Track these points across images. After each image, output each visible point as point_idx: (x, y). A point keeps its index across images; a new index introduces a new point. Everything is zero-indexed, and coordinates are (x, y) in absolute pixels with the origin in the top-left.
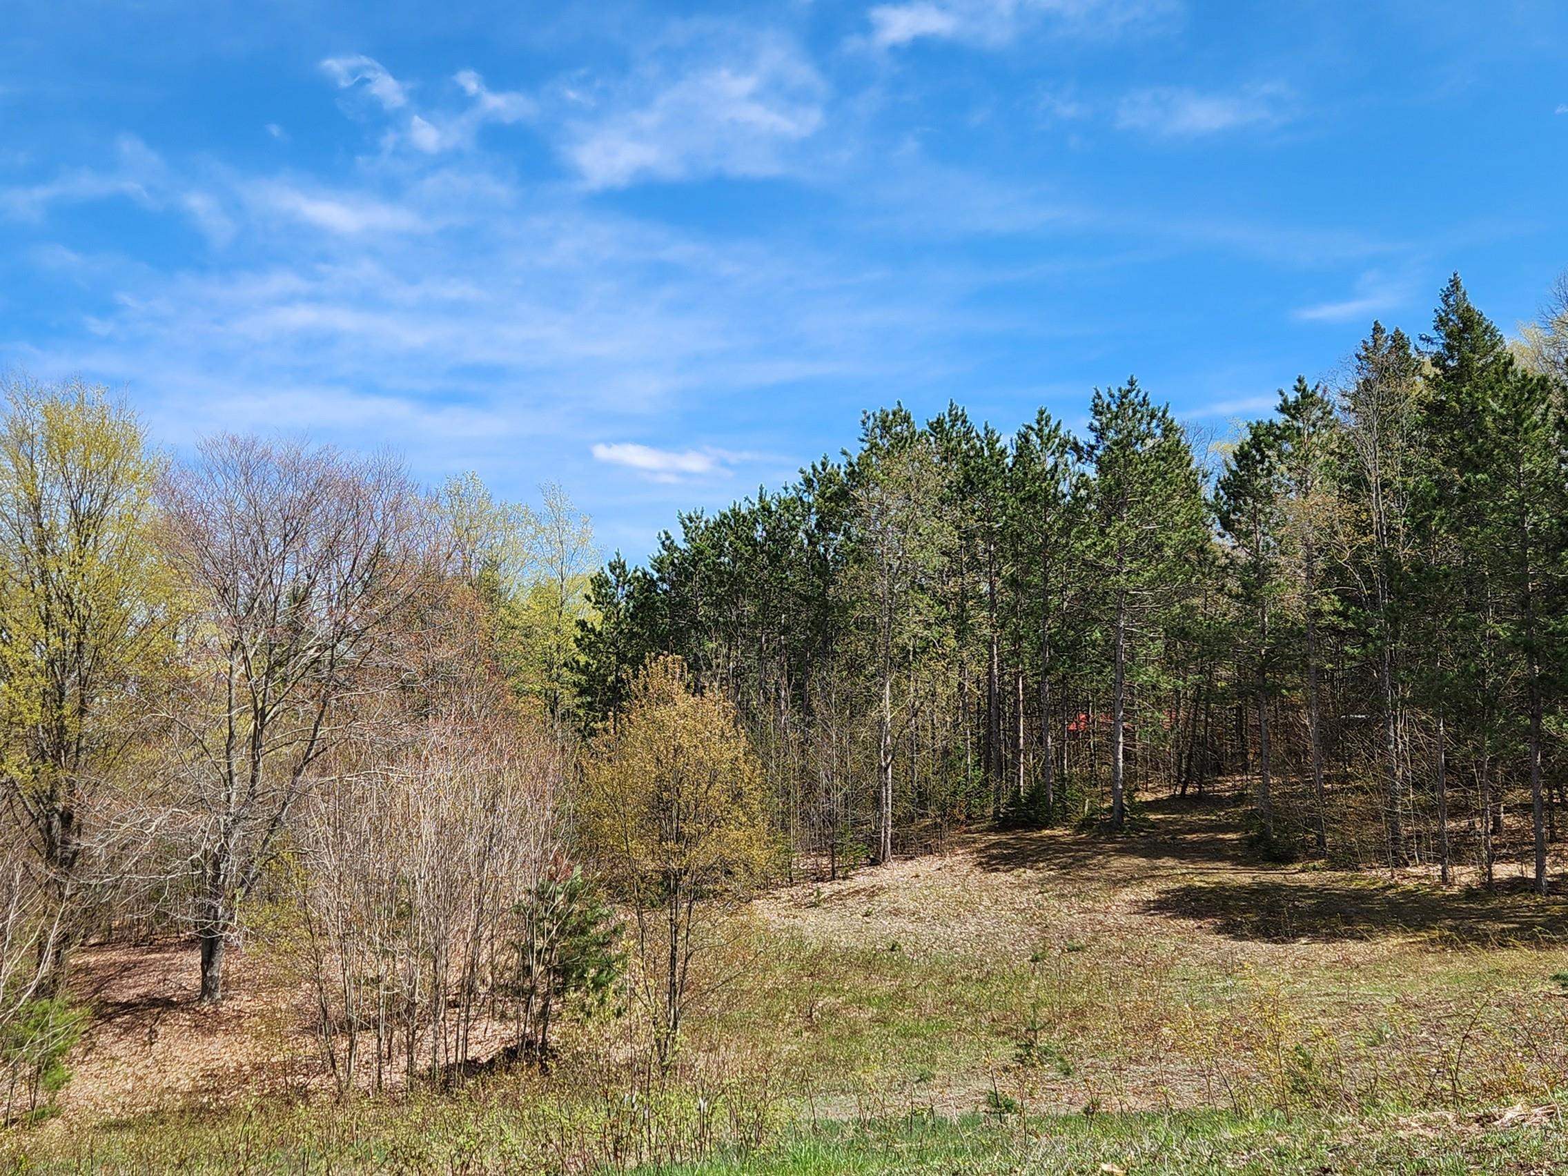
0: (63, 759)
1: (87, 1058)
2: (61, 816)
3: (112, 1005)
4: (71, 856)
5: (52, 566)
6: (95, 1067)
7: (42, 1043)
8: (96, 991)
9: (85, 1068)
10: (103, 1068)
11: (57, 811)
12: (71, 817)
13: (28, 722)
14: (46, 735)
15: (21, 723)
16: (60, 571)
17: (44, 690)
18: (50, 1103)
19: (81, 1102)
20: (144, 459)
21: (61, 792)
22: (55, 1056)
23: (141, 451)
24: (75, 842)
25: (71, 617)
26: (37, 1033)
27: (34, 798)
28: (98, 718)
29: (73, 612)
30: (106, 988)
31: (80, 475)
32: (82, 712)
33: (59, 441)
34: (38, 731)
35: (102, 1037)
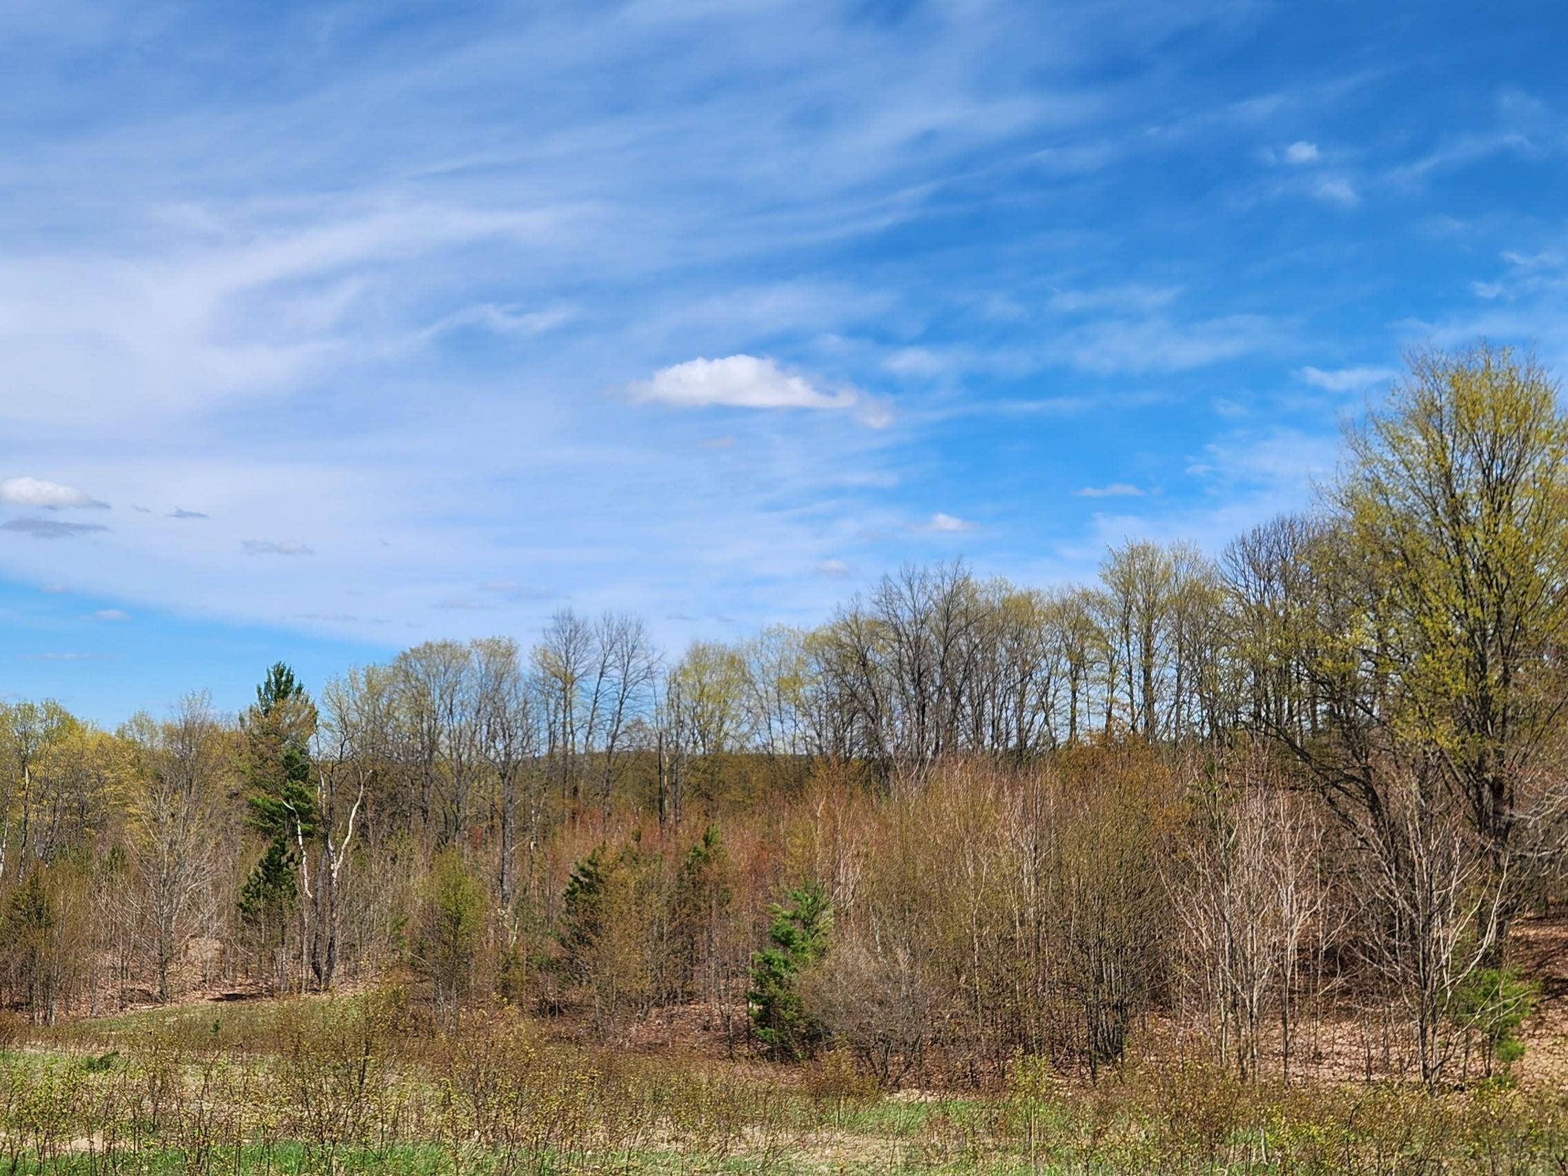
0: (1490, 729)
1: (1538, 1032)
2: (1491, 786)
3: (1557, 981)
4: (1504, 827)
5: (1467, 536)
6: (1547, 1043)
7: (1493, 1012)
8: (1539, 965)
9: (1536, 1041)
10: (1555, 1044)
11: (1487, 781)
12: (1501, 787)
13: (1454, 693)
14: (1471, 706)
15: (1446, 693)
16: (1475, 540)
17: (1467, 660)
18: (1505, 1072)
19: (1537, 1076)
20: (1557, 418)
21: (1490, 763)
22: (1507, 1026)
23: (1553, 409)
24: (1508, 812)
25: (1490, 586)
26: (1487, 1002)
27: (1462, 767)
28: (1522, 688)
29: (1492, 581)
30: (1549, 964)
31: (1492, 441)
32: (1505, 680)
33: (1467, 406)
34: (1462, 702)
35: (1551, 1013)
